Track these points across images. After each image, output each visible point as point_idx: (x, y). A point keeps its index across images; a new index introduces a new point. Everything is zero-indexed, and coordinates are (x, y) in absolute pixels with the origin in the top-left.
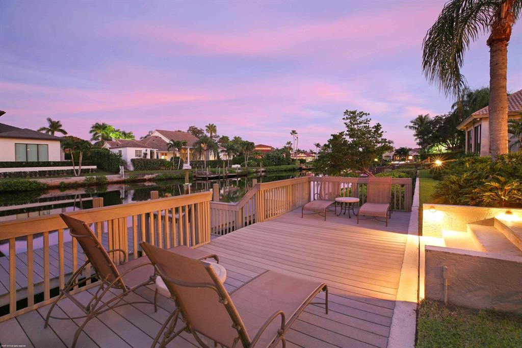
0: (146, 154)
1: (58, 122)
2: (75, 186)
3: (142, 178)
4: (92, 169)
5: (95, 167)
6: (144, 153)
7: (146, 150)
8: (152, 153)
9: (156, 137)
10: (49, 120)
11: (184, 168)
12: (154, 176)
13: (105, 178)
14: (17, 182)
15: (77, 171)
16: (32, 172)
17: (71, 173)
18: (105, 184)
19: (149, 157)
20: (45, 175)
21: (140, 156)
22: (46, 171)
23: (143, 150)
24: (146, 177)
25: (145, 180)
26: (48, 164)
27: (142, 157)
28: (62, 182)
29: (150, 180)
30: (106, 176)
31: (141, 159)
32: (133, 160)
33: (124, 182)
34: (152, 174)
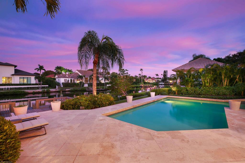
0: (68, 81)
1: (43, 66)
2: (39, 93)
3: (65, 90)
4: (46, 86)
5: (48, 86)
6: (68, 80)
7: (69, 79)
8: (71, 80)
9: (76, 73)
10: (39, 65)
11: (84, 86)
12: (70, 89)
13: (50, 90)
14: (17, 91)
15: (40, 87)
16: (24, 87)
17: (38, 88)
18: (49, 92)
19: (70, 82)
20: (29, 89)
21: (66, 81)
22: (29, 87)
23: (67, 79)
24: (67, 90)
25: (66, 91)
26: (30, 84)
27: (67, 82)
28: (34, 92)
29: (68, 91)
30: (50, 89)
31: (66, 82)
32: (62, 83)
33: (57, 92)
34: (69, 89)
